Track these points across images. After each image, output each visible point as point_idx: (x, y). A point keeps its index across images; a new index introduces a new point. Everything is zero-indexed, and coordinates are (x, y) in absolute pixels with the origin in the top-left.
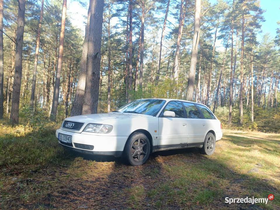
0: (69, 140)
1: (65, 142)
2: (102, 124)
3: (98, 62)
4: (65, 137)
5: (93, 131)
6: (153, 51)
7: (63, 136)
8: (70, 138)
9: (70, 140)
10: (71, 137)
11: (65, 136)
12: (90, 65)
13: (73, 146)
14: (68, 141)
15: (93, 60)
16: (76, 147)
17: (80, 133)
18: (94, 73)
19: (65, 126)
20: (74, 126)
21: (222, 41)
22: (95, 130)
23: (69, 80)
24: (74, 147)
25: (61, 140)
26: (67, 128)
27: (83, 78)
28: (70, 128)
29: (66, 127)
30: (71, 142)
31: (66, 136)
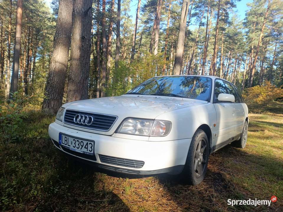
0: (87, 148)
1: (78, 151)
2: (154, 120)
3: (88, 22)
4: (77, 143)
5: (137, 133)
6: (124, 25)
7: (71, 139)
8: (90, 146)
9: (89, 148)
10: (93, 143)
11: (76, 140)
12: (78, 26)
13: (96, 160)
14: (84, 150)
15: (83, 18)
16: (101, 161)
17: (111, 136)
18: (84, 37)
19: (73, 120)
20: (94, 121)
21: (195, 20)
22: (140, 131)
23: (28, 53)
24: (99, 161)
25: (67, 146)
26: (77, 124)
27: (60, 47)
28: (86, 125)
29: (73, 123)
30: (92, 152)
31: (80, 141)
